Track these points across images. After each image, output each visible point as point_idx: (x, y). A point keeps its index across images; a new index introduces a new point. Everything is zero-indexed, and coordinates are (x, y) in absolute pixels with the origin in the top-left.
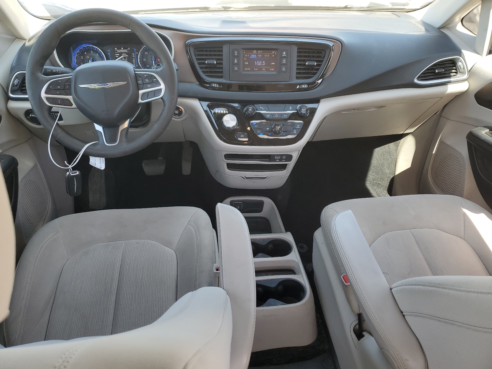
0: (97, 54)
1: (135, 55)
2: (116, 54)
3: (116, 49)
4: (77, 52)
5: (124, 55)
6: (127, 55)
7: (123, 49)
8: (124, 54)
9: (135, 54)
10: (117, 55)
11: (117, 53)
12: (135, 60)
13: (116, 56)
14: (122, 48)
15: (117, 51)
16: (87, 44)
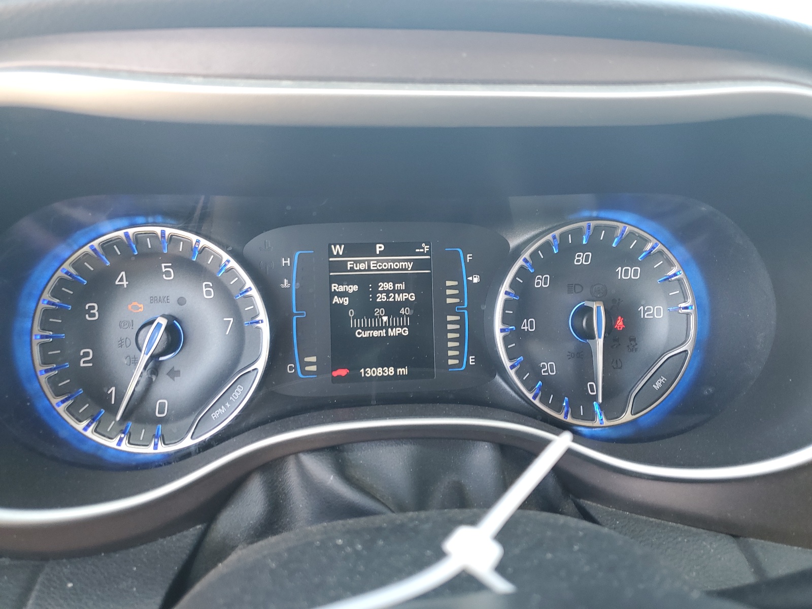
0: (207, 290)
1: (460, 296)
2: (335, 287)
3: (338, 249)
4: (60, 273)
5: (387, 292)
6: (407, 290)
7: (382, 254)
8: (389, 286)
9: (459, 287)
10: (342, 289)
11: (341, 281)
12: (461, 322)
13: (336, 300)
14: (379, 248)
15: (342, 266)
16: (140, 220)
